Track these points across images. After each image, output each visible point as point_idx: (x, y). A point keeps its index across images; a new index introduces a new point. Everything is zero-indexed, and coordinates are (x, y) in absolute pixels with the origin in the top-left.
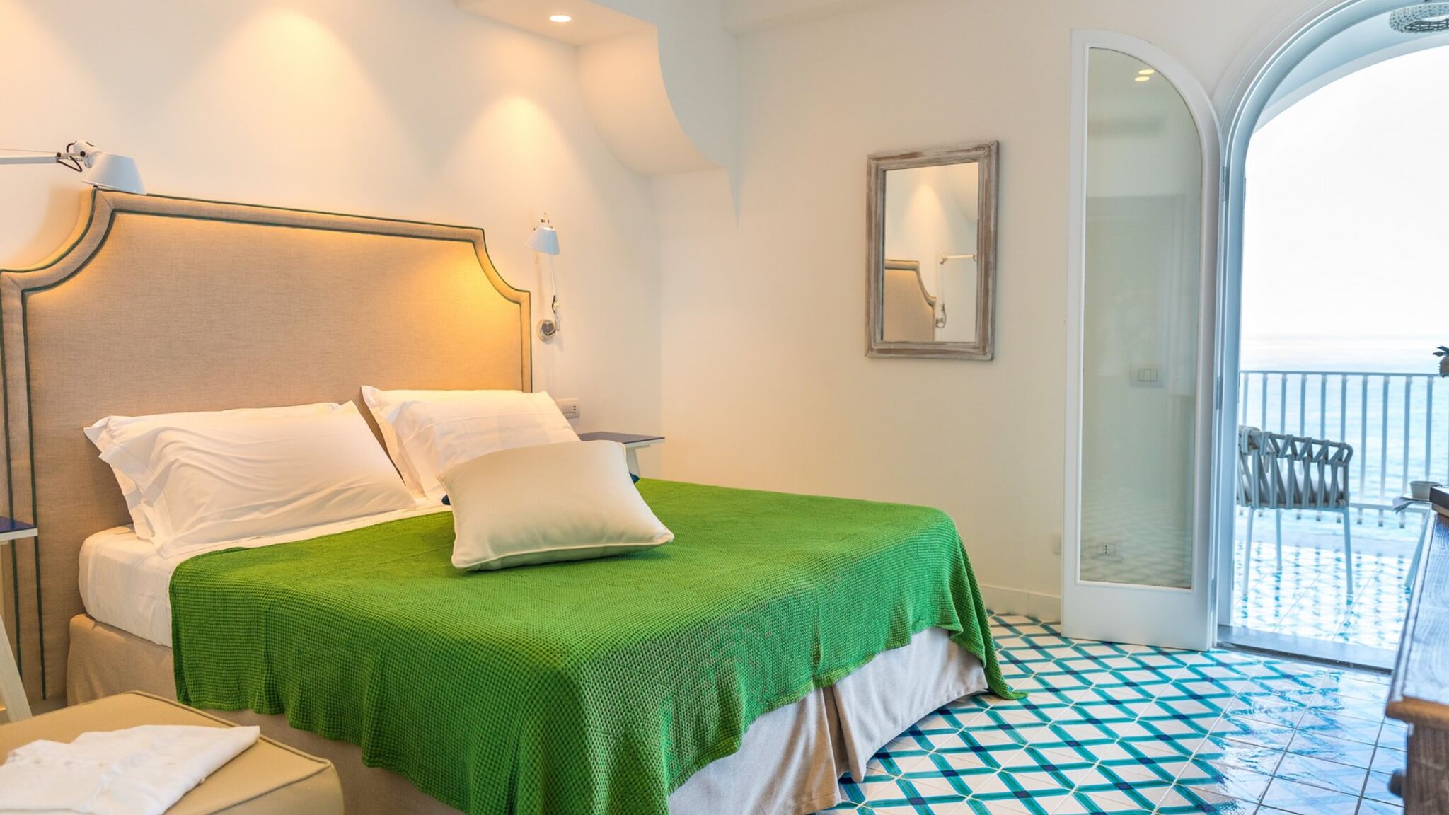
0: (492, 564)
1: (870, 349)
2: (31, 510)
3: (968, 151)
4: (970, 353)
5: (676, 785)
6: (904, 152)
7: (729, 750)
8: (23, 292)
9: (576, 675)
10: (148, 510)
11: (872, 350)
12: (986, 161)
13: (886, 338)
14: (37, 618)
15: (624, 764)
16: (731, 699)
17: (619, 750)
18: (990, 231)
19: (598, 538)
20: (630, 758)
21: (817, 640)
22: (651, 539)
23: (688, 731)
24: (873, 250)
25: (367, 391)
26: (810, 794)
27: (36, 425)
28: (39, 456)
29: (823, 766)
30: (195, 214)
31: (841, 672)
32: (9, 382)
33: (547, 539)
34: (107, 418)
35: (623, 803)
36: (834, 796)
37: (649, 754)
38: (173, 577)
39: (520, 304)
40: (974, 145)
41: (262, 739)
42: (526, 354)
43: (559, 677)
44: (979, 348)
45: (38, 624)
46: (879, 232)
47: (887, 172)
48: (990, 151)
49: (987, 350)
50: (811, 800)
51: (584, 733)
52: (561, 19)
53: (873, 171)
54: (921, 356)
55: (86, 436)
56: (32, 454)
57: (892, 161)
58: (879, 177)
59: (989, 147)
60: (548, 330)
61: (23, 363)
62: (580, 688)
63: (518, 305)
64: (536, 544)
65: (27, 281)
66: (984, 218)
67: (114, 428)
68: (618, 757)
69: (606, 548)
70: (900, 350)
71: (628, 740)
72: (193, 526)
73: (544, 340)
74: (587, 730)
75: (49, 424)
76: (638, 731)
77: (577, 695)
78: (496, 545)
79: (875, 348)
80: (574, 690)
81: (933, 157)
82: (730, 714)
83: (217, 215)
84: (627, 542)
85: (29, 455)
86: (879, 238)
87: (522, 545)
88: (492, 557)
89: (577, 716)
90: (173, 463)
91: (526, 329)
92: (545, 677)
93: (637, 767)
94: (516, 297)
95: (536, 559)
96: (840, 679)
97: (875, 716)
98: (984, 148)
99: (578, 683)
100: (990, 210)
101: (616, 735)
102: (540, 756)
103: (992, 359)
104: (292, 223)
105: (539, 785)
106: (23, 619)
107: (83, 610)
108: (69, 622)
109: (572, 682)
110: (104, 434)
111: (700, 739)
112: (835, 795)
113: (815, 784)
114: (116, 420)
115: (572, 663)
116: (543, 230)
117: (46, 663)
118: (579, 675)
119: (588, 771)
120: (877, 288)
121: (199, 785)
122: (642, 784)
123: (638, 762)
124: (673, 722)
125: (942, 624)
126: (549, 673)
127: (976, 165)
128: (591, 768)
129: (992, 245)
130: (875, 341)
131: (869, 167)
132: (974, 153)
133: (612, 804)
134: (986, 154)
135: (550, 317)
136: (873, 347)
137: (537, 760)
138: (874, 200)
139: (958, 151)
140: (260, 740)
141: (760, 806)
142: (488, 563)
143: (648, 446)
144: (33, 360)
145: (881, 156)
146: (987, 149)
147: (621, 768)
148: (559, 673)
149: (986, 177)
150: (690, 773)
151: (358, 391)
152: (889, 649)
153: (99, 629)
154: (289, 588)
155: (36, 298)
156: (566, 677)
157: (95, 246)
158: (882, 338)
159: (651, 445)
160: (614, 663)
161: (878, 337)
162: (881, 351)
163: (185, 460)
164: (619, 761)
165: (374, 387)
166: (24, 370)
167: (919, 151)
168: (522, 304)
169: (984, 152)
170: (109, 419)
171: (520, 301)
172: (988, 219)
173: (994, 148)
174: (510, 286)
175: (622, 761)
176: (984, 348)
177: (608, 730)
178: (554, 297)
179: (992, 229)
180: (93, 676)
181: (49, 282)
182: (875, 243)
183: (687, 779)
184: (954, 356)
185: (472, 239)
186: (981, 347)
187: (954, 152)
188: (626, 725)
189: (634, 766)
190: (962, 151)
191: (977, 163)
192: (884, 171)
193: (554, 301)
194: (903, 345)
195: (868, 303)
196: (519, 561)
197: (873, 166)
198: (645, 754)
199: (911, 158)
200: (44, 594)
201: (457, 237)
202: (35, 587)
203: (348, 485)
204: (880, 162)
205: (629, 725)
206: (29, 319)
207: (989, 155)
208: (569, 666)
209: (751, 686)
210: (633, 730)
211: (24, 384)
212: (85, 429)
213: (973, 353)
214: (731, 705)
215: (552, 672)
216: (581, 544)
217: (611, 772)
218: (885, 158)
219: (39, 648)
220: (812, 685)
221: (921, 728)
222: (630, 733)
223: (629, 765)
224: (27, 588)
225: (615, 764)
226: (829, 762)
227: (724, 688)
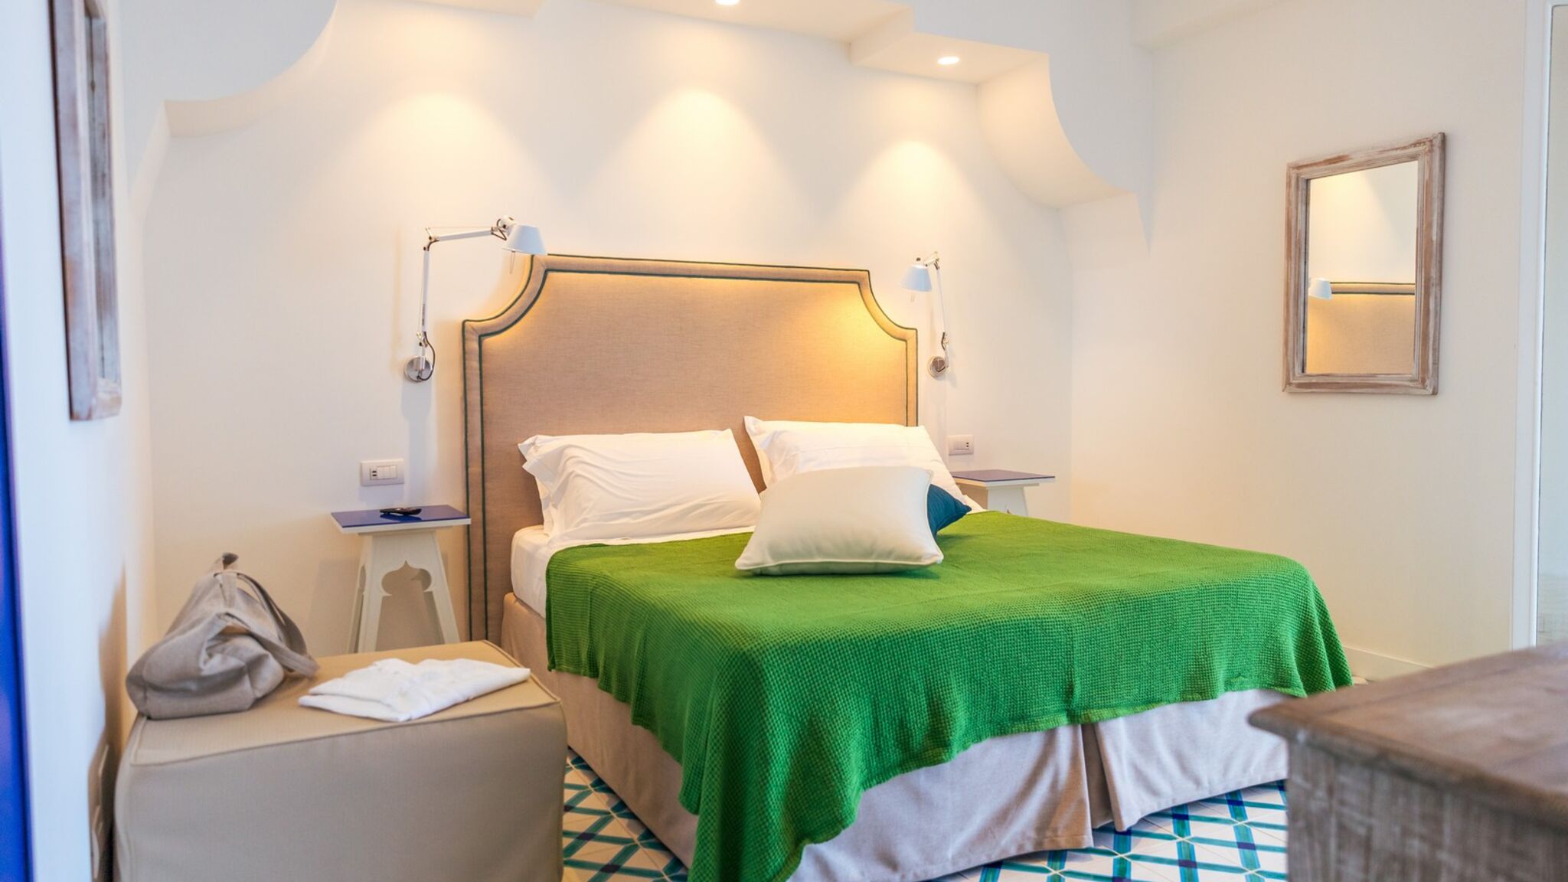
0: (770, 569)
1: (1288, 383)
2: (481, 507)
3: (1404, 148)
4: (1405, 386)
5: (874, 781)
6: (1329, 157)
7: (936, 761)
8: (480, 337)
9: (760, 658)
10: (553, 510)
11: (1290, 384)
12: (1427, 158)
13: (1308, 371)
14: (483, 592)
15: (807, 748)
16: (943, 711)
17: (803, 733)
18: (1432, 241)
19: (869, 553)
20: (814, 743)
21: (1070, 673)
22: (919, 558)
23: (888, 732)
24: (1293, 271)
25: (749, 421)
26: (1055, 830)
27: (487, 441)
28: (487, 465)
29: (1073, 805)
30: (608, 270)
31: (1106, 713)
32: (468, 407)
33: (820, 551)
34: (534, 437)
35: (805, 783)
36: (1083, 839)
37: (834, 743)
38: (550, 563)
39: (906, 341)
40: (1413, 141)
41: (531, 677)
42: (912, 390)
43: (744, 657)
44: (1417, 380)
45: (484, 596)
46: (1300, 249)
47: (1313, 183)
48: (1432, 146)
49: (1428, 382)
50: (1057, 836)
51: (764, 711)
52: (949, 61)
53: (1293, 182)
54: (1347, 390)
55: (519, 451)
56: (483, 463)
57: (1315, 168)
58: (1300, 188)
59: (1431, 141)
60: (939, 366)
61: (478, 392)
62: (763, 670)
63: (904, 343)
64: (810, 555)
65: (483, 328)
66: (1424, 226)
67: (539, 445)
68: (802, 739)
69: (876, 564)
70: (1323, 383)
71: (813, 726)
72: (578, 525)
73: (935, 377)
74: (767, 708)
75: (494, 440)
76: (824, 720)
77: (759, 676)
78: (775, 553)
79: (1294, 382)
80: (757, 671)
81: (1363, 159)
82: (939, 725)
83: (626, 270)
84: (896, 559)
85: (480, 464)
86: (1299, 257)
87: (797, 554)
88: (770, 563)
89: (758, 694)
90: (571, 473)
91: (912, 365)
92: (734, 656)
93: (820, 751)
94: (904, 336)
95: (813, 569)
96: (1102, 719)
97: (1162, 769)
98: (1424, 143)
99: (761, 665)
100: (1432, 216)
101: (800, 719)
102: (724, 723)
103: (1435, 393)
104: (687, 273)
105: (721, 748)
106: (474, 591)
107: (511, 590)
108: (503, 598)
109: (755, 664)
110: (532, 449)
111: (904, 741)
112: (1085, 837)
113: (1062, 821)
114: (541, 438)
115: (759, 647)
116: (915, 268)
117: (490, 629)
118: (763, 659)
119: (765, 745)
120: (1297, 314)
121: (467, 701)
122: (823, 768)
123: (821, 748)
124: (869, 722)
125: (1276, 685)
126: (736, 652)
127: (1415, 164)
128: (769, 742)
129: (1434, 257)
130: (1294, 374)
131: (1289, 178)
132: (1412, 150)
133: (794, 781)
134: (1427, 149)
135: (941, 354)
136: (1291, 381)
137: (721, 727)
138: (1294, 214)
139: (1393, 150)
140: (530, 680)
141: (990, 828)
142: (766, 568)
143: (1038, 485)
144: (485, 390)
145: (1301, 164)
146: (1428, 143)
147: (804, 750)
148: (744, 653)
149: (1427, 177)
150: (891, 774)
151: (741, 422)
152: (1185, 700)
153: (517, 604)
154: (609, 574)
155: (489, 341)
156: (750, 659)
157: (532, 299)
158: (1303, 371)
159: (1041, 484)
160: (802, 653)
161: (1298, 370)
162: (1300, 386)
163: (579, 472)
164: (803, 743)
165: (756, 417)
166: (479, 398)
167: (1346, 153)
168: (908, 342)
169: (1427, 147)
170: (536, 439)
171: (907, 339)
172: (1430, 226)
173: (1437, 142)
174: (896, 325)
175: (806, 744)
176: (1423, 381)
177: (792, 713)
178: (944, 334)
179: (1434, 238)
180: (513, 640)
181: (498, 329)
182: (1295, 264)
183: (888, 779)
184: (1386, 390)
185: (857, 281)
186: (1420, 379)
187: (1388, 151)
188: (812, 712)
189: (817, 751)
190: (1397, 149)
191: (1416, 162)
192: (1308, 181)
193: (943, 338)
194: (1327, 378)
195: (1286, 331)
196: (796, 569)
197: (1294, 176)
198: (829, 741)
199: (1336, 163)
200: (488, 574)
201: (842, 280)
202: (482, 568)
203: (708, 500)
204: (1301, 171)
205: (815, 713)
206: (483, 358)
207: (1431, 151)
208: (755, 649)
209: (973, 704)
210: (819, 718)
211: (479, 408)
212: (519, 445)
213: (1409, 387)
214: (942, 717)
215: (739, 652)
216: (852, 558)
217: (794, 751)
218: (1306, 166)
219: (484, 616)
220: (1063, 719)
221: (1245, 799)
222: (815, 720)
223: (812, 749)
224: (478, 567)
225: (798, 745)
226: (1081, 802)
227: (935, 699)
